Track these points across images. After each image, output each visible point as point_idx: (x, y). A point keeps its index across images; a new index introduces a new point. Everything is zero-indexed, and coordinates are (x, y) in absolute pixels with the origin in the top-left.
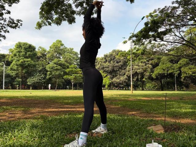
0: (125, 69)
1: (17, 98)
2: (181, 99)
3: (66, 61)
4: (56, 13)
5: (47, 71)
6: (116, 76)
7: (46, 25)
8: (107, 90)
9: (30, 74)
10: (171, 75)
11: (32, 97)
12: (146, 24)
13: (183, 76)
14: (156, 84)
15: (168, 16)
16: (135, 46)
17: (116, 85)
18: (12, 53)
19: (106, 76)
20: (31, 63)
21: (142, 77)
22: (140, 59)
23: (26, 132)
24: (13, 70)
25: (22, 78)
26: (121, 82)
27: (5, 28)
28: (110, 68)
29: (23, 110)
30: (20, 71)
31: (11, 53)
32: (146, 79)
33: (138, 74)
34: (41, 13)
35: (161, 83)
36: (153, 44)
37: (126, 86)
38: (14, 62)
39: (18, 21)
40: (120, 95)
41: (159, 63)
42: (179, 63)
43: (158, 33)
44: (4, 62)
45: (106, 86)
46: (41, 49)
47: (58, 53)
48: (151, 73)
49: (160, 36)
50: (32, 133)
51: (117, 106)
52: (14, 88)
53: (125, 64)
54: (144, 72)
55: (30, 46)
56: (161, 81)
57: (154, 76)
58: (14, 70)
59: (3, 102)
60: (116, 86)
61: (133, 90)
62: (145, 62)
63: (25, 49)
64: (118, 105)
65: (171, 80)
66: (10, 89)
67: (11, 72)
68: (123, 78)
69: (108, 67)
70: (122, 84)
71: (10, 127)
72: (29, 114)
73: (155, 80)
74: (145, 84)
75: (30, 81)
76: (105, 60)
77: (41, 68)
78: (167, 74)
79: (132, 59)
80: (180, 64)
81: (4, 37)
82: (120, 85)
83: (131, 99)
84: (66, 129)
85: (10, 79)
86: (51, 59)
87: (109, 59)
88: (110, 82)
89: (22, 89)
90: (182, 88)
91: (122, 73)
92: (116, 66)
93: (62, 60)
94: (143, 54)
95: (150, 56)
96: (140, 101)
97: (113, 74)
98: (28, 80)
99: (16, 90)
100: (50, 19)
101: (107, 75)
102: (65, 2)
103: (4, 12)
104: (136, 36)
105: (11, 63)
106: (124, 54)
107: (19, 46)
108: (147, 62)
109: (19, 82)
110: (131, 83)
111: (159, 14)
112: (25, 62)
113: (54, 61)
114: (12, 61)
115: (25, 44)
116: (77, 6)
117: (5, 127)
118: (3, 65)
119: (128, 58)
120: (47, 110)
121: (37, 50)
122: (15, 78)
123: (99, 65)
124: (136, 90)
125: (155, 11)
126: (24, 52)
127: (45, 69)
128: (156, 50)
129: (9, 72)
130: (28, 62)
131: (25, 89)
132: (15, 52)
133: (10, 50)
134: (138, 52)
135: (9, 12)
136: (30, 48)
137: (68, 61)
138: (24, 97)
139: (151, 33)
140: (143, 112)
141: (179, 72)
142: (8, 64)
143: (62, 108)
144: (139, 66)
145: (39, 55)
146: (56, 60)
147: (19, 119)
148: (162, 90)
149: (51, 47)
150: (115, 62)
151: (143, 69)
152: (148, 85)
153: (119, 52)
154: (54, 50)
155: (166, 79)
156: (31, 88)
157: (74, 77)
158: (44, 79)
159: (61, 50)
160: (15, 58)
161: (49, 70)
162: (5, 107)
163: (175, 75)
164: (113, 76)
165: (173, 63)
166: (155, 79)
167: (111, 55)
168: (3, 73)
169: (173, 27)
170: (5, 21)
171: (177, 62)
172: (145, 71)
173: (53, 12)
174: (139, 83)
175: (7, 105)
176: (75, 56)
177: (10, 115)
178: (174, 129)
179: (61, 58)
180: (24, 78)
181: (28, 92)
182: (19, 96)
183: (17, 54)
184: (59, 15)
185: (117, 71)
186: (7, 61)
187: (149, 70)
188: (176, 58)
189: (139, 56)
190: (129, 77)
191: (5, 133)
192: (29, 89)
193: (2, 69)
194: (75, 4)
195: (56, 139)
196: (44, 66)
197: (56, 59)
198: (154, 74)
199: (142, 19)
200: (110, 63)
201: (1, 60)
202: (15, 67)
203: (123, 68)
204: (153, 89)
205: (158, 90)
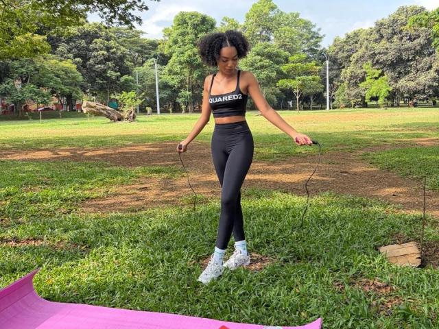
0: (430, 54)
3: (283, 46)
6: (407, 73)
17: (405, 95)
18: (170, 38)
19: (382, 74)
24: (174, 74)
25: (191, 89)
26: (421, 88)
28: (391, 56)
30: (187, 74)
31: (167, 38)
37: (434, 96)
38: (174, 57)
44: (156, 58)
45: (381, 101)
46: (227, 24)
47: (263, 28)
55: (204, 20)
58: (176, 74)
63: (195, 26)
66: (169, 112)
67: (169, 77)
68: (424, 78)
69: (386, 54)
70: (424, 93)
76: (377, 36)
85: (169, 92)
87: (390, 31)
88: (391, 89)
91: (422, 64)
92: (406, 50)
93: (273, 43)
97: (398, 69)
99: (181, 115)
101: (383, 72)
105: (170, 58)
107: (182, 21)
109: (186, 97)
112: (194, 55)
113: (256, 48)
114: (171, 54)
115: (194, 15)
118: (154, 65)
119: (435, 29)
121: (218, 26)
122: (179, 89)
123: (363, 49)
126: (192, 33)
129: (168, 79)
132: (174, 35)
133: (166, 30)
136: (205, 24)
137: (286, 45)
142: (164, 60)
146: (259, 46)
149: (248, 17)
150: (405, 38)
153: (416, 11)
154: (256, 22)
157: (300, 82)
159: (272, 20)
160: (176, 49)
164: (400, 73)
167: (395, 21)
168: (155, 80)
176: (305, 30)
179: (272, 38)
183: (179, 40)
185: (408, 60)
186: (162, 55)
193: (153, 71)
197: (260, 43)
200: (392, 42)
201: (150, 54)
202: (177, 68)
203: (426, 52)
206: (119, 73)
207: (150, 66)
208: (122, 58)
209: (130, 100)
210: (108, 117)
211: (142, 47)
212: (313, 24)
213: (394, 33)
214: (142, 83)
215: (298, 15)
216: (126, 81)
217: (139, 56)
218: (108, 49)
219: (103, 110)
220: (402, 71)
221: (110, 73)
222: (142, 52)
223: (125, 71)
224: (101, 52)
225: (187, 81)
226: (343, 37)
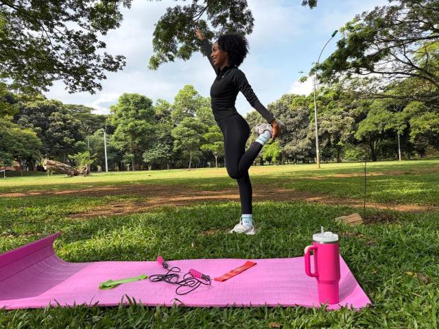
0: (305, 127)
1: (128, 183)
3: (204, 121)
4: (181, 39)
5: (174, 139)
6: (290, 140)
7: (166, 61)
8: (275, 166)
9: (146, 145)
10: (391, 133)
11: (152, 181)
12: (341, 44)
13: (413, 133)
14: (364, 151)
15: (382, 25)
16: (321, 85)
17: (290, 156)
18: (115, 114)
20: (147, 128)
21: (337, 140)
22: (331, 108)
24: (119, 141)
25: (134, 152)
26: (300, 150)
27: (99, 71)
30: (130, 140)
31: (113, 113)
32: (343, 142)
33: (330, 135)
34: (155, 41)
35: (372, 148)
36: (354, 80)
37: (308, 157)
38: (119, 127)
39: (119, 58)
40: (297, 172)
41: (367, 113)
42: (405, 110)
43: (364, 59)
44: (104, 128)
45: (274, 159)
46: (160, 104)
47: (188, 108)
48: (353, 132)
49: (368, 63)
52: (122, 169)
53: (306, 119)
54: (339, 131)
55: (143, 100)
56: (371, 145)
57: (358, 136)
58: (121, 140)
60: (290, 158)
61: (320, 163)
62: (341, 113)
63: (136, 104)
65: (391, 142)
66: (116, 171)
68: (302, 144)
70: (302, 154)
73: (361, 144)
74: (343, 152)
75: (148, 156)
77: (163, 135)
78: (382, 131)
79: (317, 108)
80: (408, 112)
81: (99, 86)
82: (298, 156)
83: (317, 177)
85: (115, 155)
86: (179, 119)
88: (280, 151)
89: (136, 170)
90: (413, 155)
91: (300, 134)
92: (289, 124)
93: (196, 119)
94: (336, 98)
95: (349, 101)
96: (331, 179)
97: (284, 138)
98: (144, 155)
99: (127, 172)
100: (171, 50)
102: (194, 19)
103: (95, 45)
104: (323, 67)
105: (116, 128)
106: (303, 102)
107: (126, 100)
108: (345, 113)
109: (130, 159)
110: (318, 151)
111: (365, 23)
112: (136, 125)
113: (183, 122)
114: (117, 125)
115: (134, 96)
116: (215, 24)
118: (103, 134)
119: (310, 107)
121: (154, 105)
122: (123, 152)
124: (327, 163)
125: (357, 19)
126: (133, 109)
127: (169, 135)
128: (360, 89)
129: (114, 144)
130: (141, 125)
131: (140, 169)
132: (119, 111)
133: (112, 107)
134: (328, 95)
135: (103, 45)
136: (143, 102)
138: (139, 181)
139: (350, 60)
140: (333, 197)
141: (406, 126)
142: (111, 130)
144: (331, 120)
145: (158, 112)
146: (186, 120)
148: (375, 160)
149: (176, 99)
150: (289, 116)
151: (337, 125)
152: (347, 153)
153: (294, 97)
154: (183, 103)
155: (382, 140)
156: (150, 168)
157: (217, 146)
158: (170, 151)
159: (195, 102)
160: (121, 121)
161: (175, 136)
162: (108, 197)
163: (399, 133)
164: (285, 140)
165: (394, 112)
166: (361, 142)
167: (280, 104)
168: (104, 146)
169: (392, 44)
170: (99, 60)
171: (401, 109)
172: (342, 128)
173: (176, 38)
174: (332, 150)
175: (112, 195)
179: (195, 115)
180: (138, 152)
181: (146, 174)
182: (131, 180)
183: (123, 114)
184: (187, 43)
185: (291, 132)
186: (108, 126)
187: (349, 126)
188: (400, 102)
189: (329, 102)
190: (314, 141)
192: (147, 169)
193: (102, 139)
194: (212, 19)
196: (167, 131)
197: (186, 118)
198: (357, 133)
199: (333, 36)
201: (99, 126)
202: (122, 136)
203: (302, 126)
204: (357, 159)
205: (366, 160)
206: (74, 139)
207: (99, 135)
208: (77, 127)
209: (83, 160)
210: (66, 173)
211: (92, 120)
213: (281, 113)
214: (92, 148)
216: (80, 145)
217: (89, 128)
218: (64, 120)
219: (62, 167)
220: (287, 139)
221: (66, 139)
222: (92, 124)
223: (79, 138)
224: (58, 123)
225: (130, 145)
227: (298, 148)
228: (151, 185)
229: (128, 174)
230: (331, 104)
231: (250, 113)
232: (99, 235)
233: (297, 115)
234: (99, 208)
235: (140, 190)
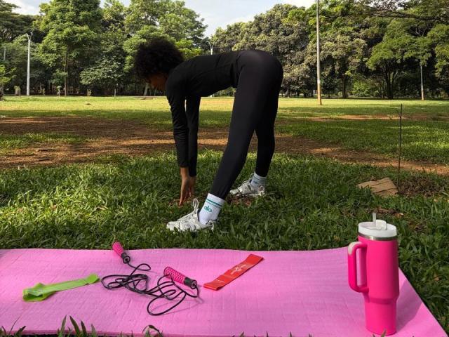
0: (303, 49)
1: (57, 114)
2: (434, 119)
3: (169, 32)
5: (126, 54)
9: (86, 61)
10: (411, 63)
11: (93, 112)
13: (439, 64)
14: (377, 84)
18: (47, 15)
20: (89, 37)
21: (344, 67)
22: (337, 26)
23: (80, 193)
24: (49, 52)
25: (68, 70)
26: (295, 79)
28: (269, 48)
29: (72, 143)
30: (64, 53)
31: (44, 14)
32: (351, 72)
33: (334, 60)
35: (388, 81)
37: (306, 88)
38: (50, 34)
40: (292, 109)
41: (383, 35)
42: (429, 34)
44: (29, 34)
46: (111, 5)
47: (149, 13)
48: (365, 59)
50: (94, 194)
51: (287, 135)
52: (50, 92)
53: (304, 37)
54: (347, 57)
56: (386, 78)
57: (370, 65)
58: (52, 52)
59: (28, 124)
61: (322, 98)
62: (349, 33)
63: (76, 4)
64: (288, 132)
65: (412, 75)
66: (41, 94)
67: (43, 55)
68: (298, 71)
69: (264, 46)
70: (298, 84)
71: (43, 181)
72: (85, 151)
73: (374, 75)
74: (350, 85)
75: (87, 77)
76: (256, 29)
77: (112, 47)
78: (401, 60)
79: (320, 25)
80: (432, 37)
82: (292, 87)
83: (319, 117)
84: (169, 186)
85: (41, 72)
86: (135, 27)
87: (268, 26)
89: (70, 94)
90: (438, 93)
91: (296, 57)
92: (282, 43)
93: (159, 28)
94: (344, 13)
95: (361, 18)
96: (339, 122)
98: (82, 75)
99: (55, 98)
105: (45, 35)
106: (302, 15)
108: (355, 34)
109: (62, 78)
110: (319, 82)
112: (75, 33)
113: (141, 31)
114: (47, 31)
117: (33, 181)
118: (27, 41)
119: (311, 23)
120: (125, 143)
121: (102, 6)
122: (53, 69)
123: (244, 40)
124: (329, 98)
126: (73, 10)
127: (120, 49)
128: (375, 4)
129: (41, 56)
130: (82, 32)
131: (74, 94)
132: (52, 11)
133: (43, 6)
134: (334, 9)
136: (88, 2)
137: (171, 31)
138: (74, 112)
140: (347, 149)
141: (430, 55)
142: (38, 37)
143: (160, 138)
144: (336, 42)
145: (107, 16)
146: (145, 29)
147: (64, 162)
148: (391, 98)
150: (281, 33)
151: (345, 48)
152: (356, 86)
153: (290, 9)
154: (142, 5)
155: (400, 72)
156: (89, 93)
158: (119, 71)
159: (158, 6)
160: (54, 25)
161: (129, 51)
162: (31, 136)
163: (421, 63)
165: (416, 36)
166: (374, 72)
167: (272, 17)
168: (27, 59)
171: (424, 32)
172: (350, 53)
174: (336, 81)
176: (189, 19)
177: (44, 154)
178: (421, 189)
179: (157, 23)
180: (75, 70)
181: (83, 101)
182: (63, 109)
183: (58, 16)
185: (284, 53)
186: (36, 32)
187: (359, 51)
188: (423, 24)
189: (336, 18)
190: (313, 68)
191: (32, 194)
192: (85, 94)
193: (25, 48)
195: (148, 209)
196: (117, 42)
197: (146, 26)
198: (370, 61)
200: (269, 36)
201: (22, 30)
202: (54, 46)
203: (299, 47)
204: (369, 95)
205: (379, 97)
207: (21, 42)
211: (13, 21)
212: (197, 14)
213: (271, 28)
214: (10, 60)
215: (183, 4)
217: (8, 32)
222: (12, 27)
225: (64, 60)
226: (225, 29)
227: (293, 75)
228: (91, 118)
229: (58, 100)
230: (338, 21)
231: (231, 25)
232: (20, 201)
233: (292, 32)
234: (17, 152)
235: (77, 126)
